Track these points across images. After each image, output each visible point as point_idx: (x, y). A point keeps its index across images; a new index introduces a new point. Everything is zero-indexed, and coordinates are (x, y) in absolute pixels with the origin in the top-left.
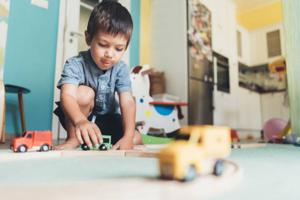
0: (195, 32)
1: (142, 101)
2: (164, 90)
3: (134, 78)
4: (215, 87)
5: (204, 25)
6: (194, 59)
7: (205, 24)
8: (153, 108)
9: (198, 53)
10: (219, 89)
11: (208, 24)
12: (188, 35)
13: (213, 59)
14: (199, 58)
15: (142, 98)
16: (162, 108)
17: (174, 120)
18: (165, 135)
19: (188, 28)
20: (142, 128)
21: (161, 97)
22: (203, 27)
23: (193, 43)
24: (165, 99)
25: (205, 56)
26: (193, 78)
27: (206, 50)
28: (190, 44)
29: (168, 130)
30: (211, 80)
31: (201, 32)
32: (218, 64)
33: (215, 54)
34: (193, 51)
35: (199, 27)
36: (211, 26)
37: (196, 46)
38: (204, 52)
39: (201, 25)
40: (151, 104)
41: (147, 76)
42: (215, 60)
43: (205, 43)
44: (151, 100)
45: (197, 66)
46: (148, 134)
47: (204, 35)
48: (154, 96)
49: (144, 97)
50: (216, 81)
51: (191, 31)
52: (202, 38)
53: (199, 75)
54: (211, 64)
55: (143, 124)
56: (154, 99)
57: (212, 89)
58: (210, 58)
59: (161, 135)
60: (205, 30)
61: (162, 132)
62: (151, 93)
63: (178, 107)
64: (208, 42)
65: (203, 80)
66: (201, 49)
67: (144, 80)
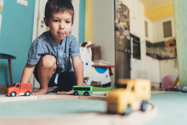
0: (119, 22)
1: (87, 64)
2: (100, 58)
3: (82, 50)
4: (132, 56)
5: (125, 17)
6: (119, 38)
8: (94, 69)
9: (121, 35)
10: (134, 57)
11: (128, 16)
12: (115, 23)
13: (130, 39)
14: (122, 37)
15: (87, 62)
17: (107, 76)
18: (101, 86)
19: (115, 19)
20: (87, 81)
21: (99, 62)
23: (118, 28)
24: (101, 63)
25: (125, 37)
26: (118, 50)
27: (126, 33)
28: (116, 29)
29: (103, 83)
30: (129, 51)
31: (123, 22)
32: (134, 42)
33: (131, 35)
34: (118, 33)
35: (122, 19)
36: (129, 18)
37: (120, 30)
38: (125, 34)
39: (123, 17)
40: (92, 66)
41: (90, 49)
42: (132, 39)
43: (126, 29)
44: (93, 63)
45: (120, 43)
46: (91, 85)
47: (125, 24)
48: (95, 61)
49: (88, 61)
50: (132, 52)
51: (117, 21)
52: (124, 25)
53: (122, 49)
54: (129, 41)
55: (88, 78)
56: (94, 63)
57: (130, 57)
58: (128, 38)
59: (99, 86)
60: (126, 20)
61: (99, 84)
62: (93, 59)
63: (110, 68)
64: (127, 28)
65: (124, 52)
66: (123, 32)
67: (88, 51)
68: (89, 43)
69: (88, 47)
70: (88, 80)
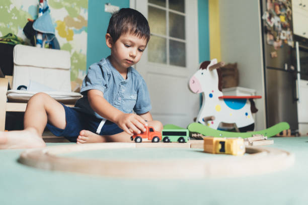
0: (271, 16)
1: (211, 96)
2: (237, 83)
3: (202, 74)
4: (299, 75)
5: (282, 7)
6: (272, 46)
7: (284, 6)
8: (223, 103)
9: (275, 40)
10: (302, 78)
11: (287, 5)
12: (262, 20)
14: (277, 44)
15: (211, 92)
16: (233, 103)
17: (247, 114)
18: (237, 130)
19: (262, 14)
20: (212, 123)
21: (235, 90)
22: (280, 9)
23: (268, 28)
24: (239, 93)
25: (284, 42)
26: (269, 68)
27: (285, 35)
28: (265, 30)
29: (240, 125)
30: (292, 68)
31: (279, 15)
32: (300, 49)
33: (296, 38)
34: (269, 38)
35: (275, 10)
36: (291, 8)
37: (272, 32)
38: (282, 37)
39: (278, 7)
40: (220, 98)
41: (215, 71)
42: (297, 44)
43: (284, 27)
45: (274, 54)
46: (219, 129)
47: (282, 19)
49: (213, 91)
50: (299, 69)
51: (266, 16)
52: (279, 22)
53: (278, 64)
54: (293, 50)
57: (296, 78)
58: (291, 43)
59: (234, 130)
60: (284, 12)
64: (289, 26)
65: (283, 70)
66: (280, 35)
67: (212, 74)
68: (214, 62)
69: (212, 68)
70: (214, 121)
